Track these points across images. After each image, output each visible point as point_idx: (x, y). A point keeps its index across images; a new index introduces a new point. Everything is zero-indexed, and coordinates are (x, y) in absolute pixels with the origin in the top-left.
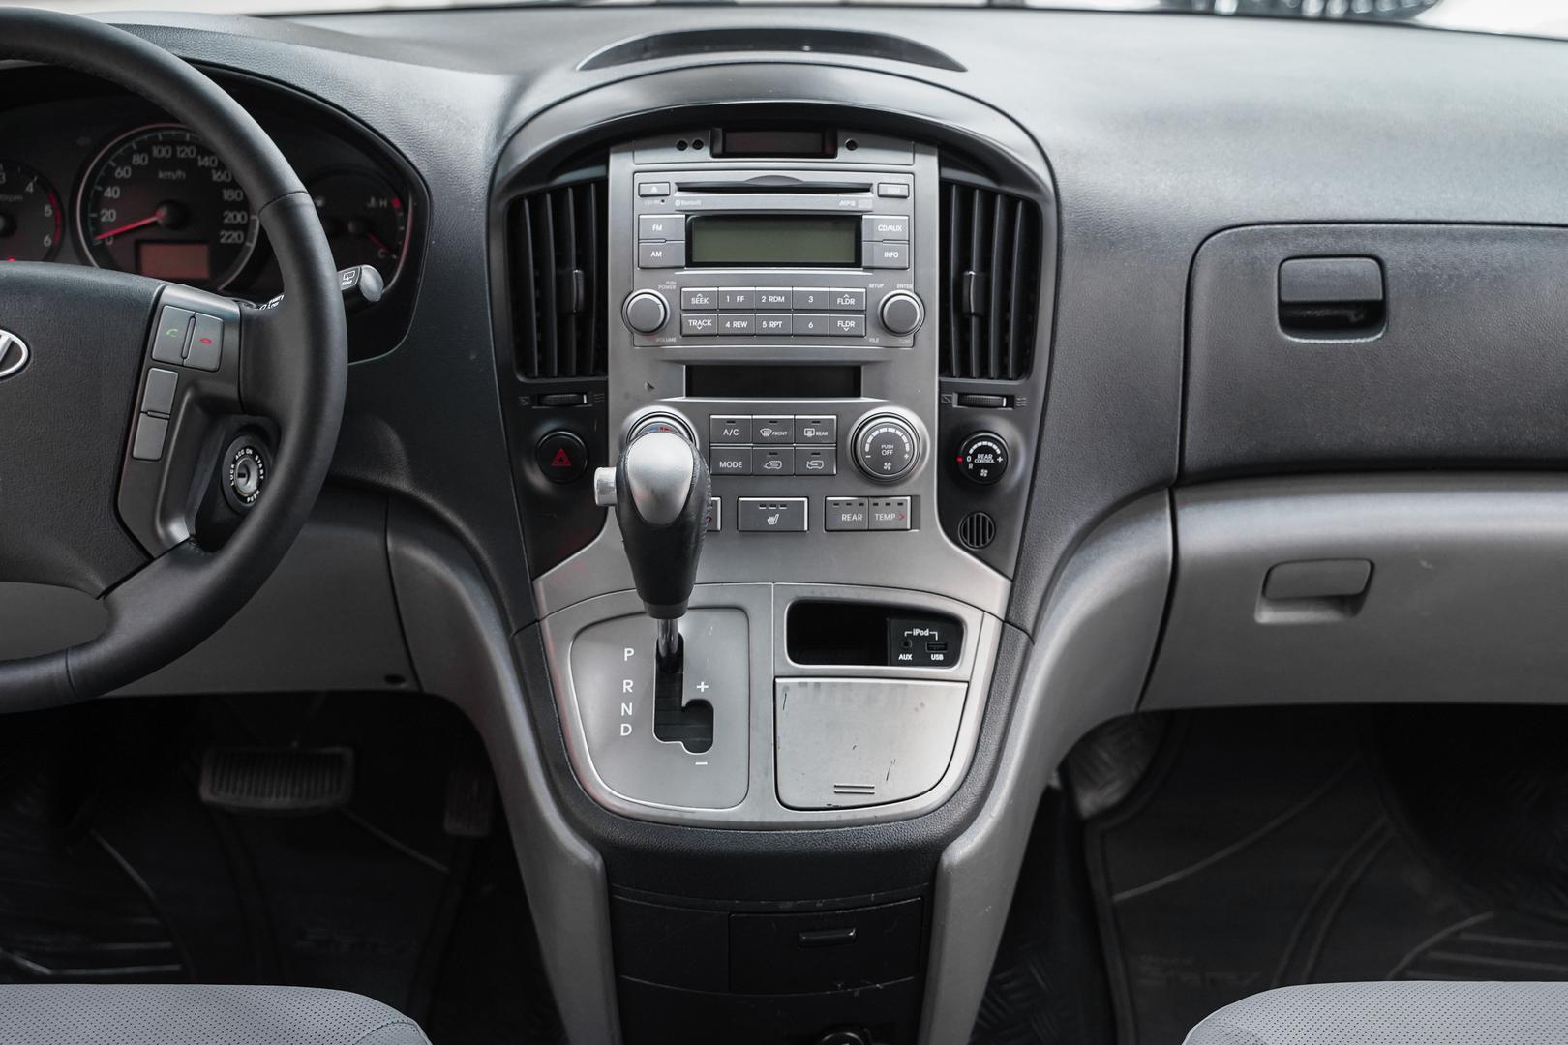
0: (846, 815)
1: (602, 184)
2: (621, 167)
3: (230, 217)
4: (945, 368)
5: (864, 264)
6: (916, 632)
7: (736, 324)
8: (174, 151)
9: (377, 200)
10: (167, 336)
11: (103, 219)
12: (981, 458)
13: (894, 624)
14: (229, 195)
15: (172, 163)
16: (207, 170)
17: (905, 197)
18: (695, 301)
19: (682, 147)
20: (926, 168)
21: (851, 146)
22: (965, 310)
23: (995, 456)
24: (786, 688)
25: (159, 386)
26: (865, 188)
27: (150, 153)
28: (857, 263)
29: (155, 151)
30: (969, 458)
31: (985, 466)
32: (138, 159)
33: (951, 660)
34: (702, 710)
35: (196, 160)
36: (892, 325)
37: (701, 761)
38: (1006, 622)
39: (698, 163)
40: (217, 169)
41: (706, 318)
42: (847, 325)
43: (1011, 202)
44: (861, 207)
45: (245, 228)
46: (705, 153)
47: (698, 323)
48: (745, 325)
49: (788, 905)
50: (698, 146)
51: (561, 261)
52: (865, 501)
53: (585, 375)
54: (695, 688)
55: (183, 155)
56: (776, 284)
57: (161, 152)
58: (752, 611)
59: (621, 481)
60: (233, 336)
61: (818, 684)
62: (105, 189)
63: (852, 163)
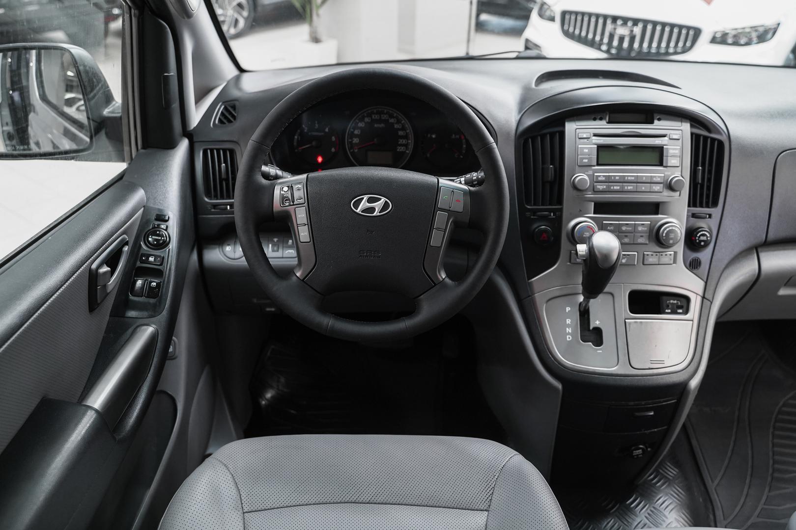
0: (655, 371)
1: (562, 134)
2: (571, 128)
3: (401, 141)
4: (689, 206)
5: (664, 165)
6: (672, 301)
7: (615, 188)
8: (380, 117)
9: (455, 136)
10: (443, 200)
11: (354, 142)
12: (702, 238)
13: (664, 298)
14: (401, 133)
15: (380, 121)
16: (393, 124)
17: (678, 139)
18: (600, 179)
19: (595, 119)
20: (686, 127)
21: (659, 119)
22: (697, 181)
23: (707, 237)
24: (630, 323)
25: (441, 218)
26: (664, 136)
27: (371, 117)
28: (661, 164)
29: (373, 117)
30: (697, 238)
31: (703, 241)
32: (367, 120)
33: (686, 312)
34: (598, 331)
35: (388, 120)
36: (671, 187)
37: (599, 350)
38: (703, 297)
39: (602, 126)
40: (396, 123)
41: (604, 185)
42: (657, 188)
43: (713, 140)
44: (663, 143)
45: (406, 146)
46: (604, 122)
47: (600, 187)
48: (618, 188)
49: (632, 403)
50: (601, 119)
51: (544, 163)
52: (658, 254)
53: (552, 205)
54: (595, 323)
55: (383, 118)
56: (631, 172)
57: (376, 117)
58: (615, 295)
59: (591, 249)
60: (468, 198)
61: (641, 322)
62: (354, 131)
63: (660, 126)
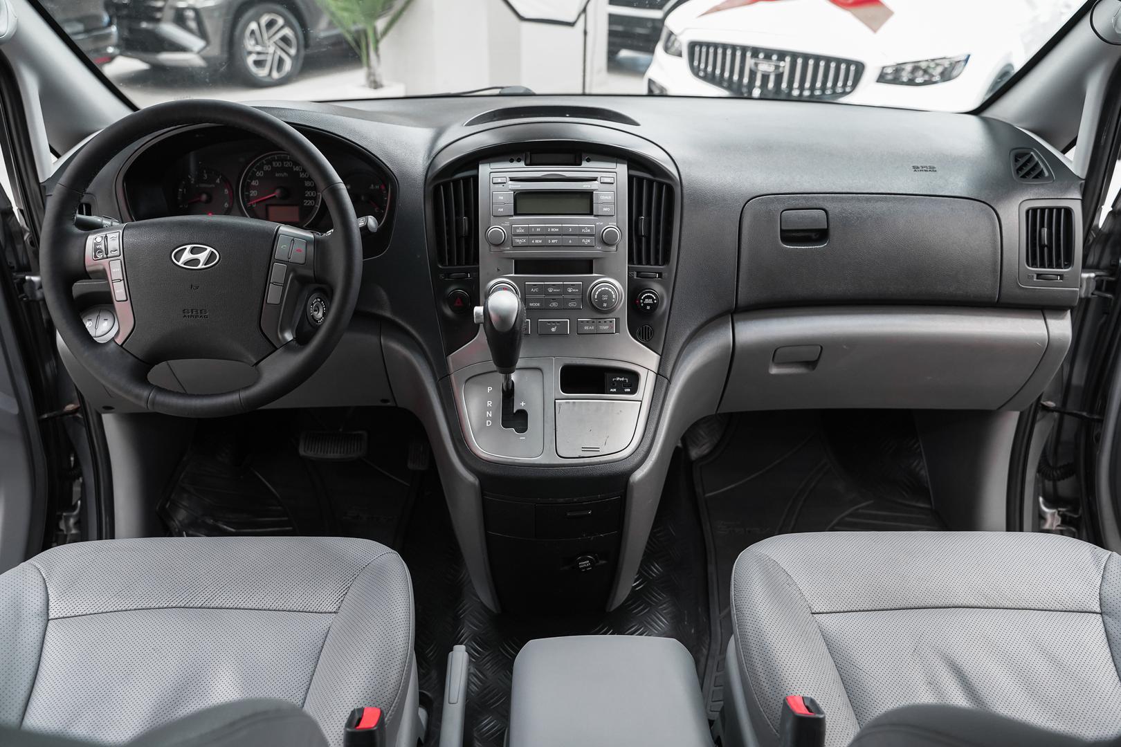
0: (587, 460)
1: (476, 178)
2: (485, 170)
3: (308, 194)
4: (630, 260)
5: (594, 213)
6: (618, 379)
7: (537, 241)
8: (283, 164)
9: (375, 186)
10: (281, 248)
11: (251, 195)
12: (647, 301)
13: (608, 375)
14: (307, 184)
15: (282, 169)
16: (298, 173)
17: (612, 183)
18: (518, 231)
19: (512, 161)
20: (622, 170)
21: (588, 160)
22: (640, 234)
23: (653, 300)
24: (560, 404)
25: (278, 271)
26: (595, 179)
27: (272, 165)
28: (591, 213)
29: (274, 163)
30: (641, 301)
31: (649, 304)
32: (266, 168)
33: (634, 391)
34: (523, 414)
35: (292, 167)
36: (607, 241)
37: (522, 437)
38: (658, 374)
39: (519, 168)
40: (302, 172)
41: (524, 239)
42: (587, 241)
43: (660, 185)
44: (593, 188)
45: (315, 199)
46: (522, 164)
47: (519, 241)
48: (540, 241)
49: (561, 500)
50: (519, 160)
51: (458, 213)
52: (595, 320)
53: (469, 265)
54: (519, 405)
55: (286, 166)
56: (554, 223)
57: (277, 164)
58: (545, 370)
59: (486, 311)
60: (311, 248)
61: (574, 402)
62: (252, 181)
63: (589, 168)
